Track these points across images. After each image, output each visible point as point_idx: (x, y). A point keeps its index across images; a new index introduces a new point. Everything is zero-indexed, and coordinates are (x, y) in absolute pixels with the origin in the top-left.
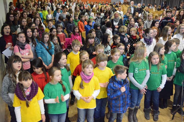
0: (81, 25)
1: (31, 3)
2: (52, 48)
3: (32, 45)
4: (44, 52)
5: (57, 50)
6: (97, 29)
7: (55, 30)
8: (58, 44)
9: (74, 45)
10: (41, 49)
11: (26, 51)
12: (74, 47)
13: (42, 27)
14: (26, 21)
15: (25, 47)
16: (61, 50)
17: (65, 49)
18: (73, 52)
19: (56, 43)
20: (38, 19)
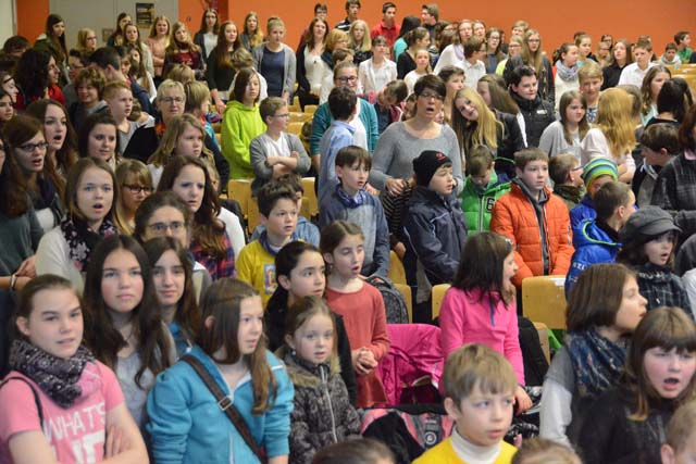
0: (517, 229)
1: (144, 46)
2: (280, 400)
3: (139, 375)
4: (210, 435)
5: (323, 413)
6: (647, 259)
7: (314, 259)
8: (336, 368)
9: (463, 388)
10: (186, 413)
11: (85, 418)
12: (466, 404)
13: (221, 231)
14: (109, 181)
15: (83, 385)
16: (352, 413)
17: (380, 413)
18: (453, 444)
19: (317, 361)
20: (194, 174)
